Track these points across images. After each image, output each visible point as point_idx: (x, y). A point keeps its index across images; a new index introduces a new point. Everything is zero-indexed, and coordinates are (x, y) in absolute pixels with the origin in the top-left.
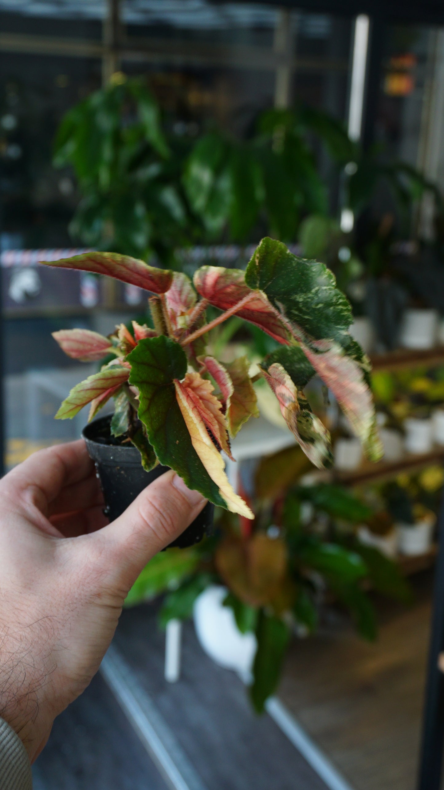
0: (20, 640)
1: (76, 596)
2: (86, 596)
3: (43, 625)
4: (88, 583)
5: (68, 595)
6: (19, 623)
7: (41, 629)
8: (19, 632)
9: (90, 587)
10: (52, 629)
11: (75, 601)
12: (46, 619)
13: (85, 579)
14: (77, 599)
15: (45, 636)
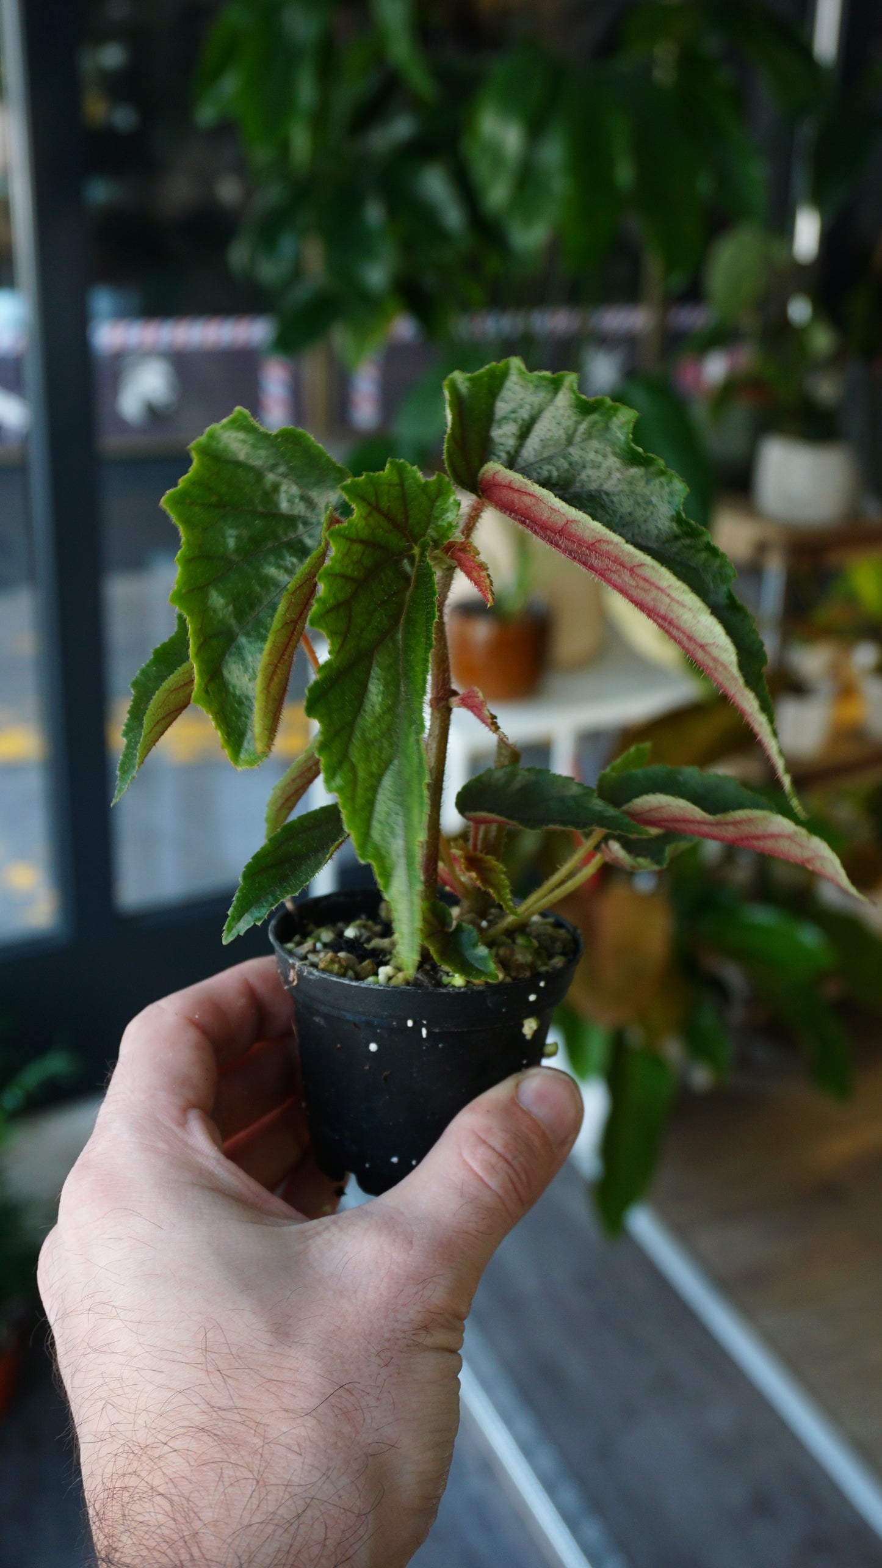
0: (296, 1448)
1: (387, 1335)
2: (404, 1332)
3: (339, 1405)
4: (404, 1305)
5: (371, 1334)
6: (286, 1411)
7: (336, 1416)
8: (294, 1431)
9: (408, 1313)
10: (357, 1410)
11: (387, 1345)
12: (341, 1392)
13: (396, 1297)
14: (389, 1340)
15: (347, 1429)
